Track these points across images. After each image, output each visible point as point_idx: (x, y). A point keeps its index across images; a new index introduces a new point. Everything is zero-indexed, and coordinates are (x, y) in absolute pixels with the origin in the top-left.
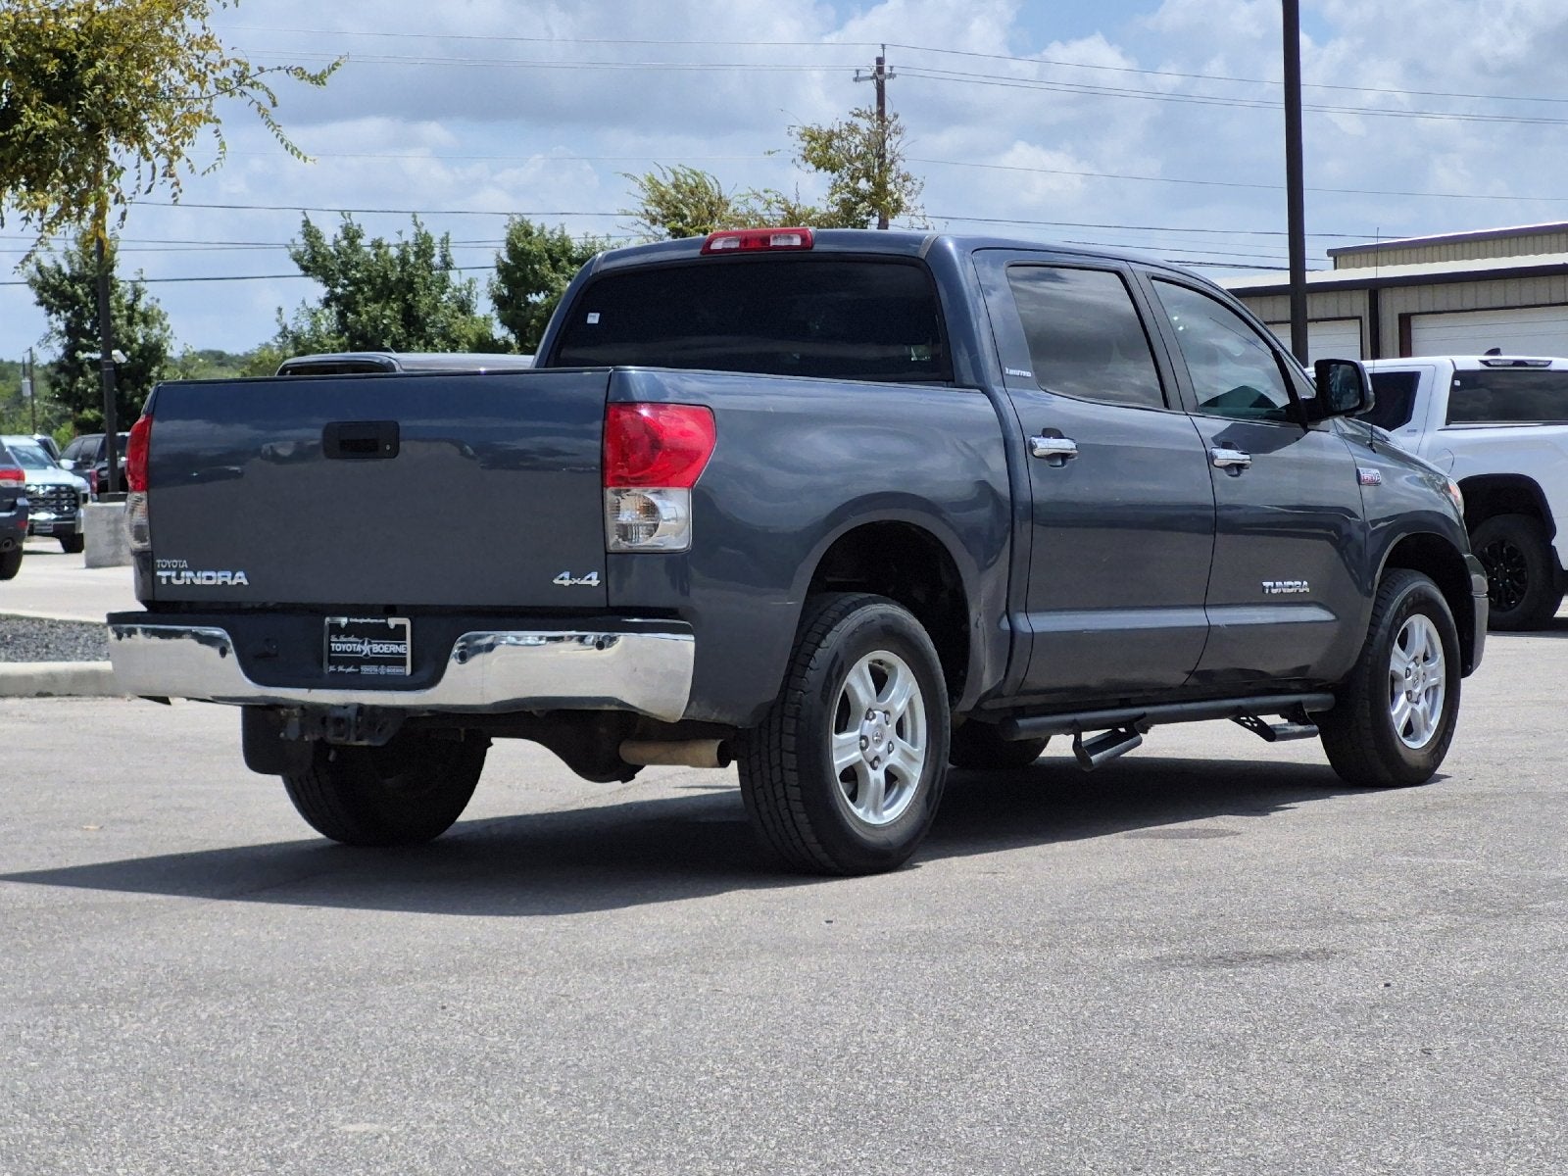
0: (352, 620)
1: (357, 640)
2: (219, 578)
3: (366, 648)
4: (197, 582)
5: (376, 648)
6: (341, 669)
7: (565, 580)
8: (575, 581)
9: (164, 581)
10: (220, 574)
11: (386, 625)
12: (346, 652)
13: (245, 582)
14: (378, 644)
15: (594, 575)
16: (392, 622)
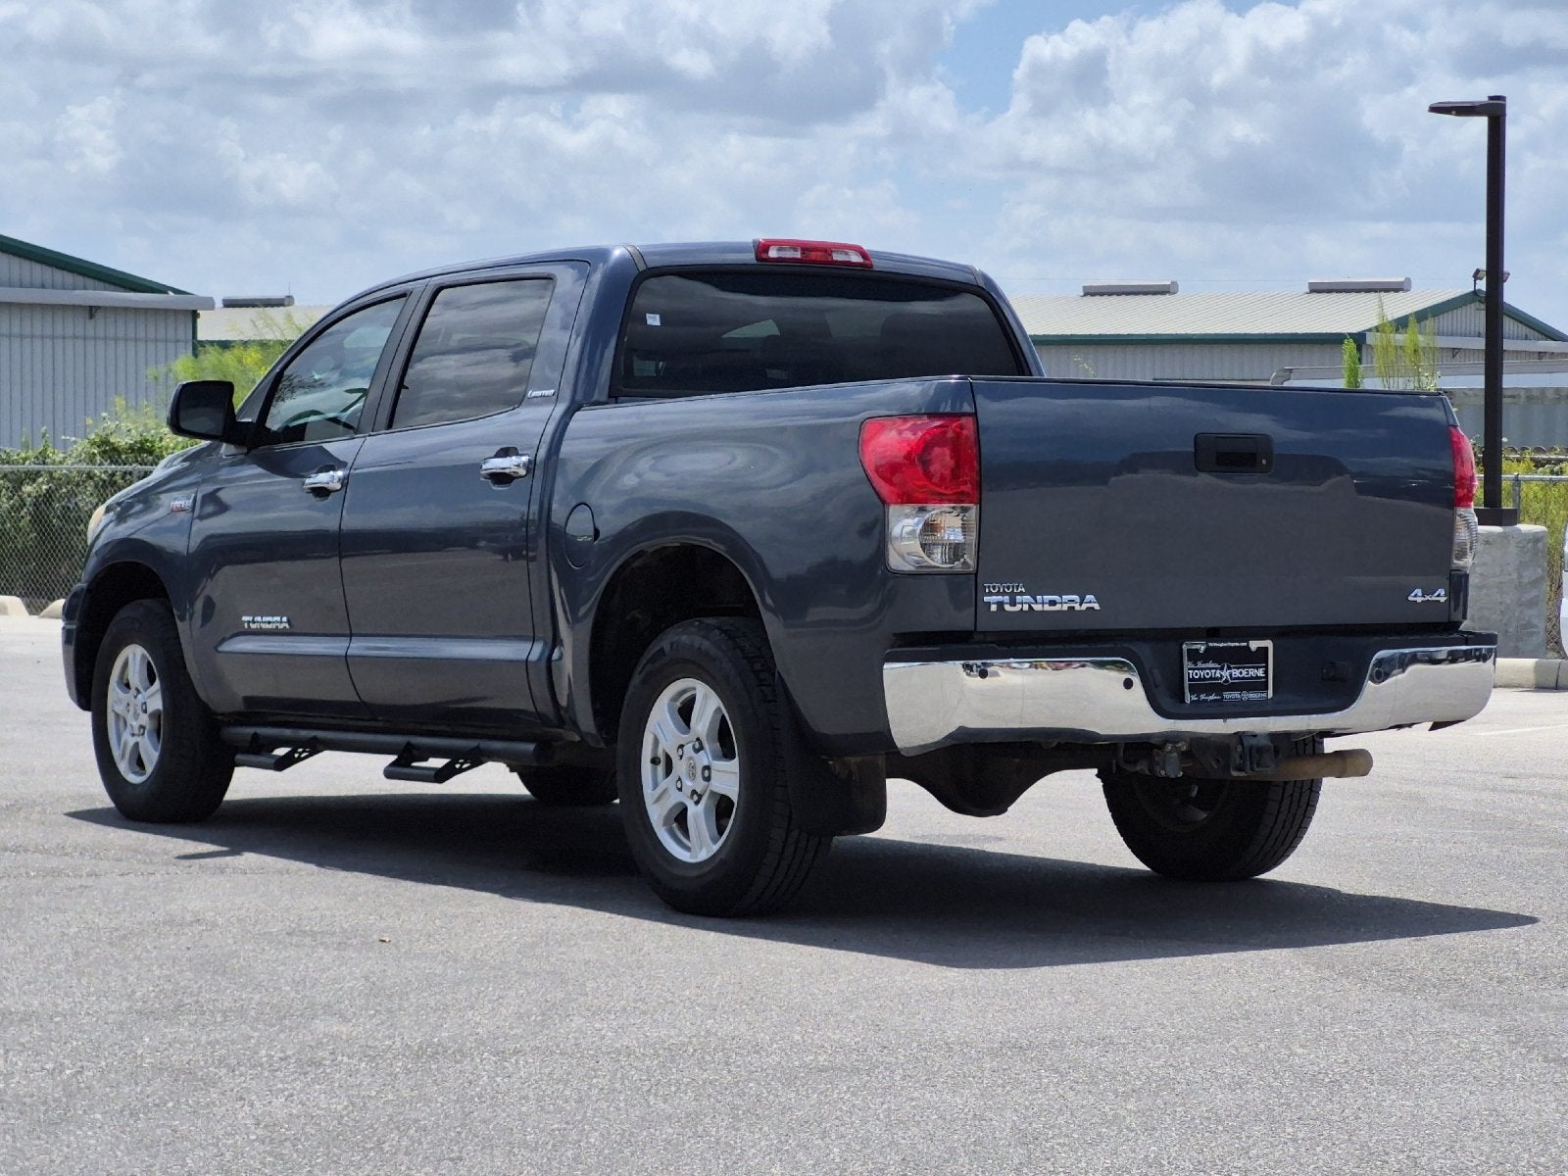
0: (1211, 644)
1: (1217, 666)
2: (1067, 602)
3: (1226, 674)
4: (1037, 607)
5: (1236, 673)
6: (1203, 697)
7: (1417, 596)
8: (1428, 598)
9: (994, 608)
10: (1066, 598)
11: (1248, 647)
12: (1205, 679)
13: (1097, 606)
14: (1238, 668)
15: (1442, 592)
16: (1254, 645)
